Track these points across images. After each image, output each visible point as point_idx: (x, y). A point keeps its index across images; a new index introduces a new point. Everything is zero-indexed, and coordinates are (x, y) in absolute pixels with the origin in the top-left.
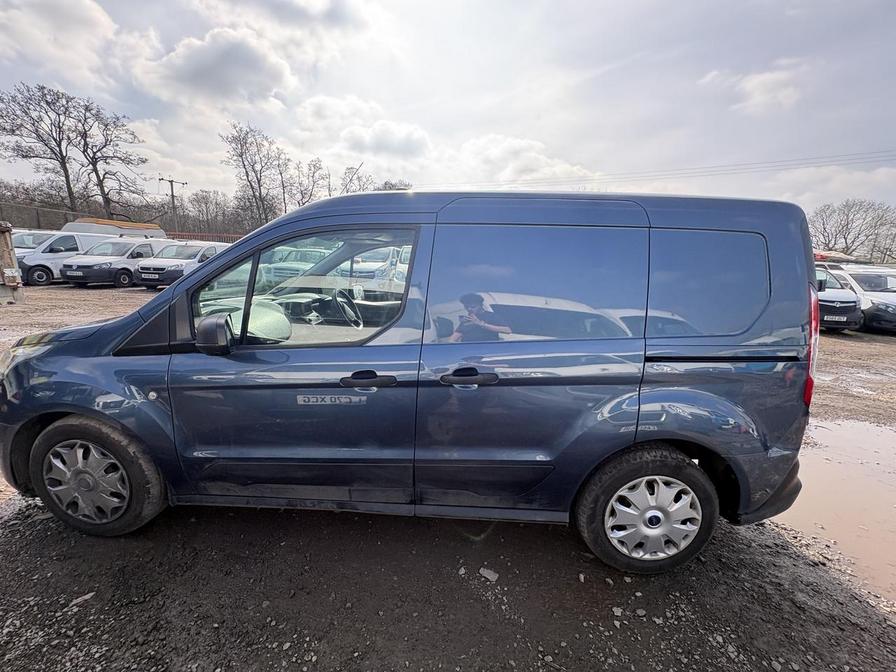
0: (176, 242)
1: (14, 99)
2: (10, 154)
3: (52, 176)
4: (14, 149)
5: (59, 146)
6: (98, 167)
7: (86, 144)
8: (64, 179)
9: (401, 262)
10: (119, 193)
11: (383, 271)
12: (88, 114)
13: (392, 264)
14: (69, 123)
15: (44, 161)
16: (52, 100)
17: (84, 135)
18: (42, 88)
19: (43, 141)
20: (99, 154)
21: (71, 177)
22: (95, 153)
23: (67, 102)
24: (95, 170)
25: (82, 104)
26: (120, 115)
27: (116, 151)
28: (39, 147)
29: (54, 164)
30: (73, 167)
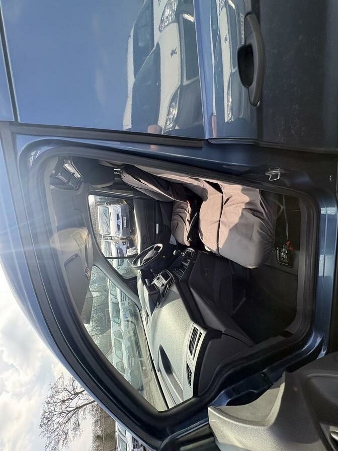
0: (113, 351)
1: (49, 437)
2: (78, 432)
3: (87, 411)
4: (75, 431)
5: (71, 411)
6: (79, 391)
7: (68, 399)
8: (88, 406)
9: (110, 234)
11: (116, 244)
12: (52, 402)
13: (112, 239)
14: (58, 409)
15: (80, 416)
16: (47, 420)
17: (63, 401)
18: (41, 426)
19: (69, 419)
20: (72, 392)
21: (87, 402)
22: (72, 394)
23: (46, 413)
24: (81, 393)
25: (46, 406)
26: (50, 387)
27: (70, 385)
28: (73, 420)
29: (81, 411)
30: (81, 403)
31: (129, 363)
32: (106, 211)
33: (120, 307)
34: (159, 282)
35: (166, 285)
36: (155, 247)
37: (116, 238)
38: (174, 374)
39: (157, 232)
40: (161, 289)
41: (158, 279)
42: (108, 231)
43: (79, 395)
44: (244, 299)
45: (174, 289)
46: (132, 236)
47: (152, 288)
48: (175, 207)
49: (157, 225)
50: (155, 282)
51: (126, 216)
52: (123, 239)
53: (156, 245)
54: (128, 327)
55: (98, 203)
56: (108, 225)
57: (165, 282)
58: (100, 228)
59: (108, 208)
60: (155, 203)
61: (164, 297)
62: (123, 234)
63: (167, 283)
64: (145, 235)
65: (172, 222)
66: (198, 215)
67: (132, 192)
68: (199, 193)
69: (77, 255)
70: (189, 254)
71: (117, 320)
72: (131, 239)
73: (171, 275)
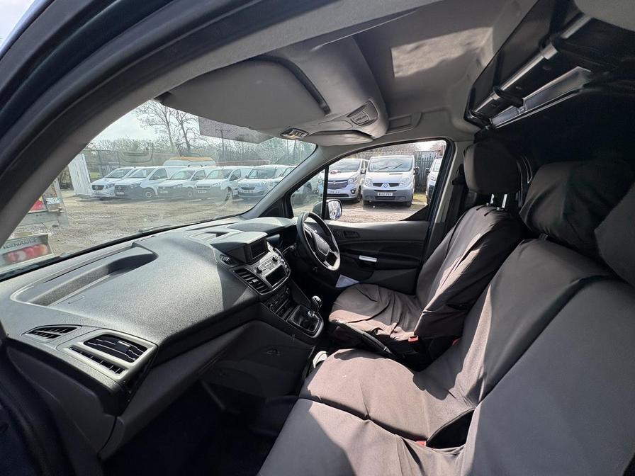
0: (219, 168)
2: (144, 125)
3: (163, 135)
4: (146, 121)
5: (166, 116)
6: (184, 125)
7: (178, 113)
8: (168, 135)
9: (369, 171)
10: (194, 141)
11: (354, 180)
13: (361, 173)
15: (159, 126)
20: (184, 118)
21: (172, 134)
22: (182, 118)
24: (182, 128)
28: (157, 118)
29: (163, 127)
30: (172, 127)
31: (201, 187)
32: (405, 167)
33: (269, 180)
34: (269, 263)
35: (256, 278)
36: (335, 253)
37: (362, 179)
38: (108, 276)
39: (361, 258)
40: (252, 269)
41: (275, 260)
42: (375, 168)
43: (180, 126)
44: (222, 406)
45: (246, 295)
46: (362, 203)
47: (258, 249)
48: (406, 298)
49: (374, 260)
50: (272, 253)
51: (393, 197)
52: (360, 191)
53: (338, 255)
54: (242, 188)
55: (417, 157)
56: (382, 170)
57: (264, 276)
58: (379, 157)
59: (410, 170)
60: (416, 260)
61: (236, 272)
62: (366, 191)
63: (260, 280)
64: (359, 236)
65: (377, 286)
66: (385, 355)
67: (444, 221)
68: (434, 369)
69: (326, 110)
70: (311, 324)
71: (254, 174)
72: (359, 202)
73: (276, 287)
